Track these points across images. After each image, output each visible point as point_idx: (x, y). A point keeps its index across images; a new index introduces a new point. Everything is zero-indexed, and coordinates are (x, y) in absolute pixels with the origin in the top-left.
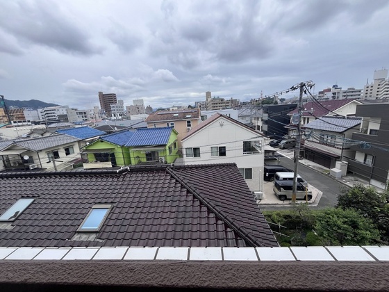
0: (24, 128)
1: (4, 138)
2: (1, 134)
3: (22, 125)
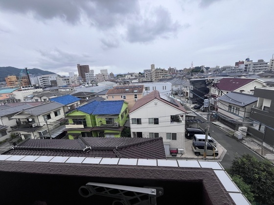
0: (29, 91)
1: (17, 98)
2: (15, 95)
3: (28, 89)
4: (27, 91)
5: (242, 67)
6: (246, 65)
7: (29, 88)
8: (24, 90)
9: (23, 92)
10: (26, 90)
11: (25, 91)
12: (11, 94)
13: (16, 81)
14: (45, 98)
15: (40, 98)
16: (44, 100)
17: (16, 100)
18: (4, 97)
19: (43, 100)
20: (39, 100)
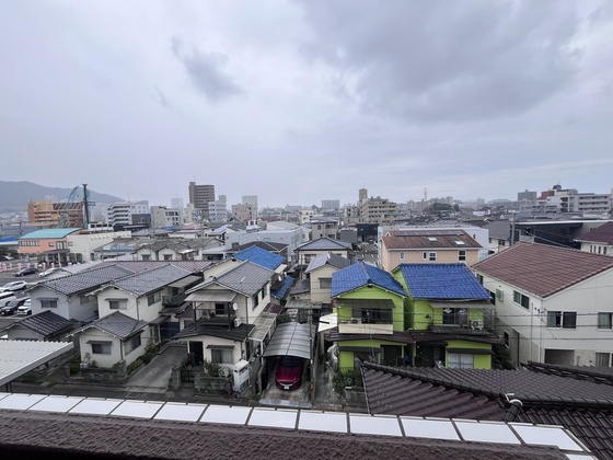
0: (105, 235)
1: (74, 250)
2: (70, 244)
3: (102, 232)
4: (101, 235)
5: (556, 201)
6: (564, 199)
7: (105, 228)
8: (93, 232)
9: (92, 236)
10: (97, 232)
11: (96, 236)
12: (63, 240)
13: (53, 213)
14: (167, 252)
15: (157, 252)
16: (167, 257)
17: (72, 256)
18: (43, 248)
19: (162, 258)
20: (153, 257)
